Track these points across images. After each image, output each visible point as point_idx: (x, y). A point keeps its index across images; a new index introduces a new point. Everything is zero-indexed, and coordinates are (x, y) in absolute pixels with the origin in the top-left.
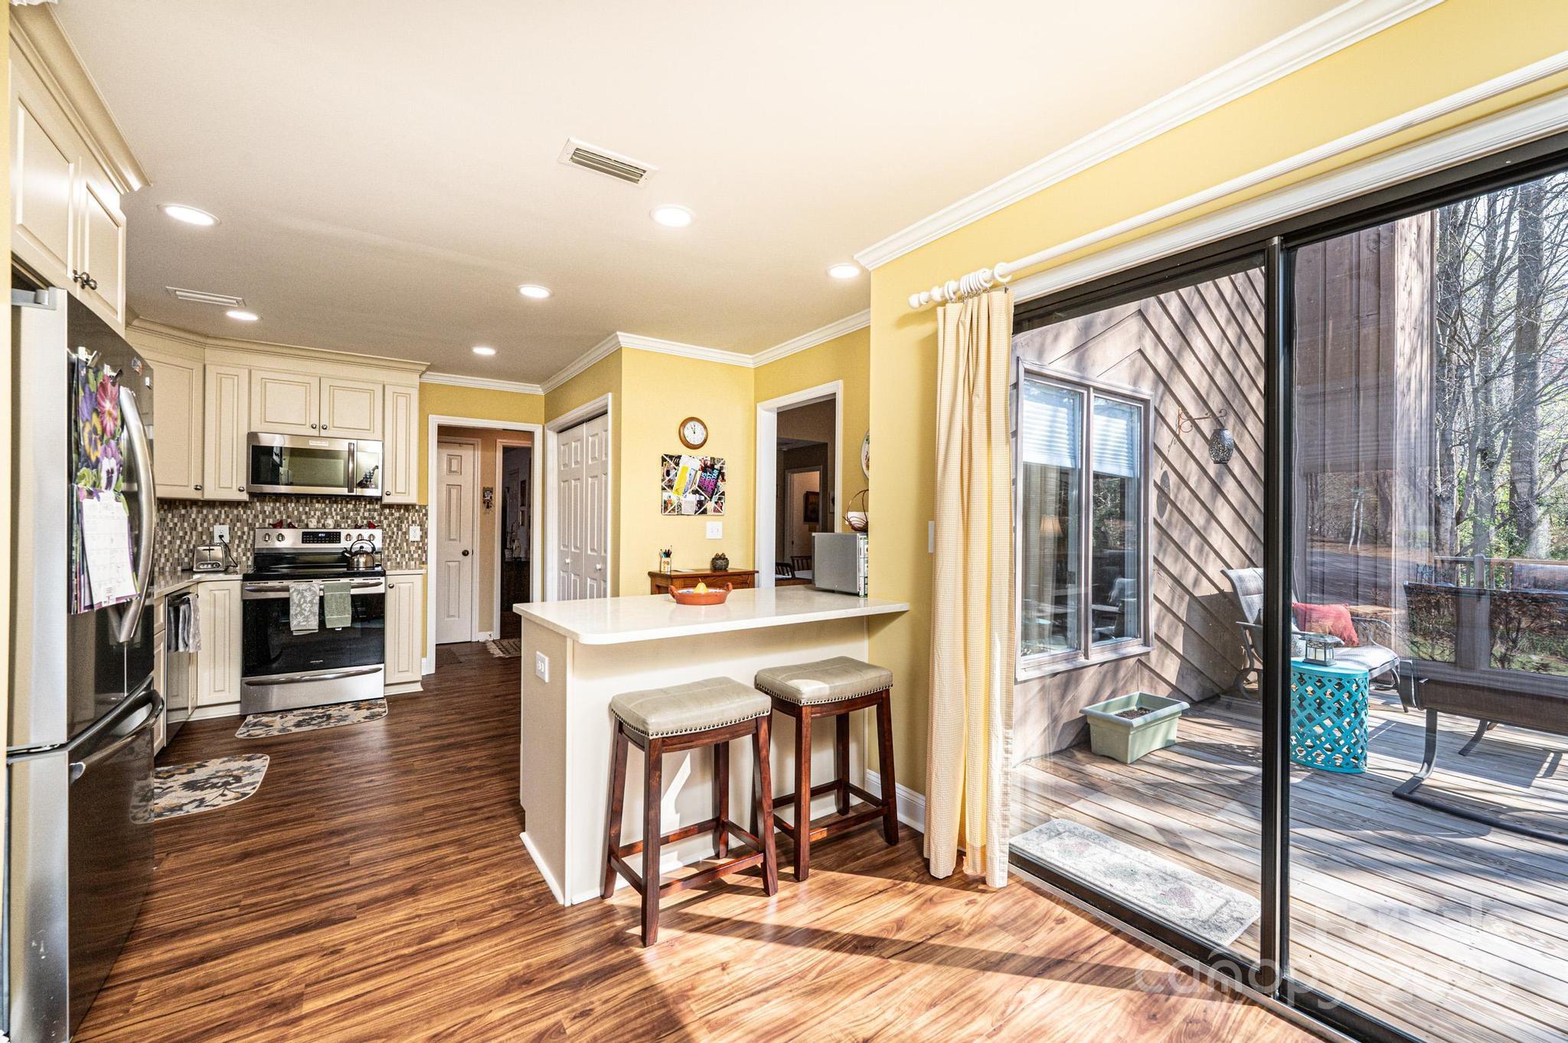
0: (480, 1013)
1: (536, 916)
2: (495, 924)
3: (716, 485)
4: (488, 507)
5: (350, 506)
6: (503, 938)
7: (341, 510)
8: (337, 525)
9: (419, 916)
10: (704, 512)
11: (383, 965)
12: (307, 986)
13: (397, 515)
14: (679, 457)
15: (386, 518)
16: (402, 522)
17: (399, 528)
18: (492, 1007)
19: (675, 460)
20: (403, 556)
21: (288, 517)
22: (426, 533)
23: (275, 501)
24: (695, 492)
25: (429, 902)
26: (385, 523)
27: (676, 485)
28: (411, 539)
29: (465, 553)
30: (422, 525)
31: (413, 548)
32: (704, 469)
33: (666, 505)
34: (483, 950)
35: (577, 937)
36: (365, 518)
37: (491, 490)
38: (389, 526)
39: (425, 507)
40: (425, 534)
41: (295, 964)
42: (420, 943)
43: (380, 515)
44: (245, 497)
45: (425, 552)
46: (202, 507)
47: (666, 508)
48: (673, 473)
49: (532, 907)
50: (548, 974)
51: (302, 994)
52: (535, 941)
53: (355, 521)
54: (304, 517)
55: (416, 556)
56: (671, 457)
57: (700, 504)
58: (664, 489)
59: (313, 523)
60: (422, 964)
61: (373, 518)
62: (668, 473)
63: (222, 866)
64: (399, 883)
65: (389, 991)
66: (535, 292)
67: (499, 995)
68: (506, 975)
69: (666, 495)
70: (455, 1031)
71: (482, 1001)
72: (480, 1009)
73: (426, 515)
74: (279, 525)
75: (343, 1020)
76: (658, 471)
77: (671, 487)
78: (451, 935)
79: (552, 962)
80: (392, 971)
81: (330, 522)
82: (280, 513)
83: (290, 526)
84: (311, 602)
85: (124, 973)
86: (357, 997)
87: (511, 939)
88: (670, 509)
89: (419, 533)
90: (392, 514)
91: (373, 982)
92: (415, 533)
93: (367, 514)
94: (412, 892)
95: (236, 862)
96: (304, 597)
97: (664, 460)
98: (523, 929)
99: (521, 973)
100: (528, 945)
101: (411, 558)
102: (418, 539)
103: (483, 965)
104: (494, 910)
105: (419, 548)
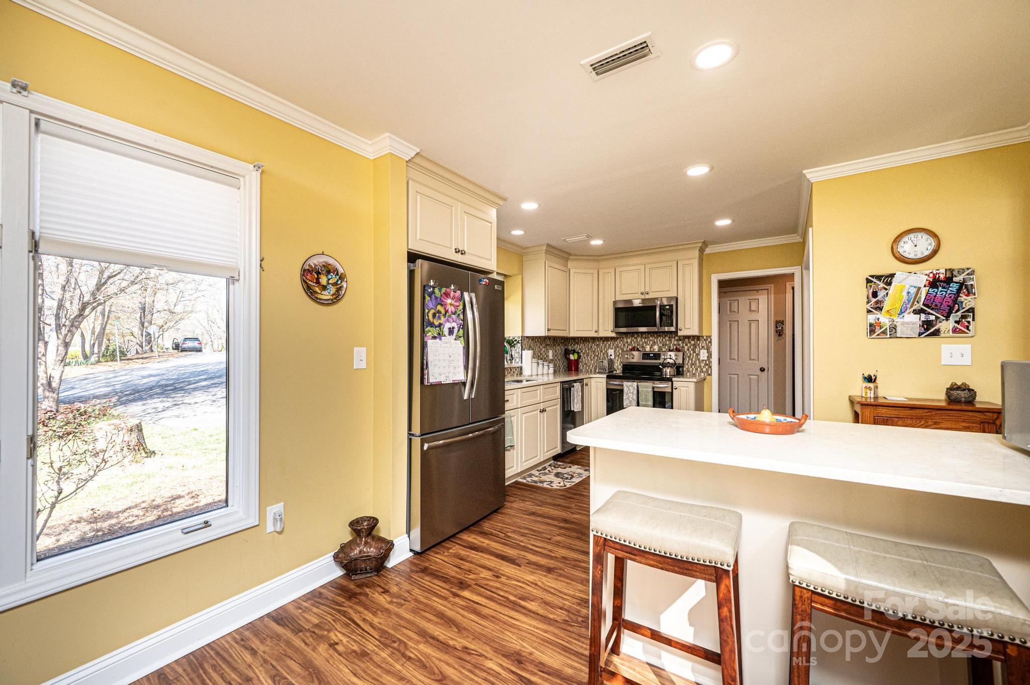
0: (488, 655)
1: (571, 629)
2: (551, 616)
3: (955, 301)
4: (780, 335)
5: (667, 338)
6: (545, 627)
7: (662, 340)
8: (660, 349)
9: (536, 584)
10: (936, 333)
11: (499, 597)
12: (476, 584)
13: (693, 342)
14: (892, 276)
15: (686, 345)
16: (696, 347)
17: (694, 352)
18: (494, 658)
19: (888, 279)
20: (696, 369)
21: (638, 345)
22: (711, 354)
23: (633, 336)
24: (918, 312)
25: (549, 582)
26: (686, 347)
27: (886, 306)
28: (702, 358)
29: (762, 370)
30: (708, 350)
31: (702, 365)
32: (934, 283)
33: (872, 329)
34: (530, 625)
35: (570, 662)
36: (675, 345)
37: (782, 322)
38: (688, 350)
39: (710, 337)
40: (710, 356)
41: (484, 570)
42: (520, 599)
43: (683, 343)
44: (614, 335)
45: (711, 367)
46: (604, 341)
47: (872, 331)
48: (881, 294)
49: (577, 622)
50: (531, 668)
51: (470, 586)
52: (551, 643)
53: (670, 347)
54: (645, 345)
55: (705, 370)
56: (879, 278)
57: (927, 325)
58: (869, 311)
59: (648, 349)
60: (507, 609)
61: (679, 345)
62: (875, 294)
63: (523, 514)
64: (552, 562)
65: (485, 611)
66: (698, 171)
67: (504, 656)
68: (518, 647)
69: (871, 318)
70: (472, 654)
71: (496, 651)
72: (490, 653)
73: (710, 342)
74: (633, 349)
75: (463, 609)
76: (862, 292)
77: (880, 309)
78: (532, 606)
79: (541, 663)
80: (497, 602)
81: (656, 348)
82: (634, 343)
83: (638, 350)
84: (632, 393)
85: (460, 539)
86: (477, 603)
87: (546, 632)
88: (878, 331)
89: (706, 355)
90: (690, 343)
91: (487, 601)
92: (704, 355)
93: (675, 342)
94: (550, 570)
95: (528, 515)
96: (630, 390)
97: (868, 281)
98: (556, 631)
99: (524, 654)
100: (547, 642)
101: (702, 371)
102: (706, 359)
103: (520, 633)
104: (561, 608)
105: (707, 365)
